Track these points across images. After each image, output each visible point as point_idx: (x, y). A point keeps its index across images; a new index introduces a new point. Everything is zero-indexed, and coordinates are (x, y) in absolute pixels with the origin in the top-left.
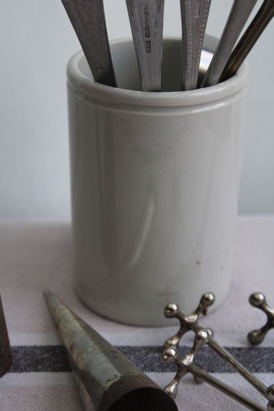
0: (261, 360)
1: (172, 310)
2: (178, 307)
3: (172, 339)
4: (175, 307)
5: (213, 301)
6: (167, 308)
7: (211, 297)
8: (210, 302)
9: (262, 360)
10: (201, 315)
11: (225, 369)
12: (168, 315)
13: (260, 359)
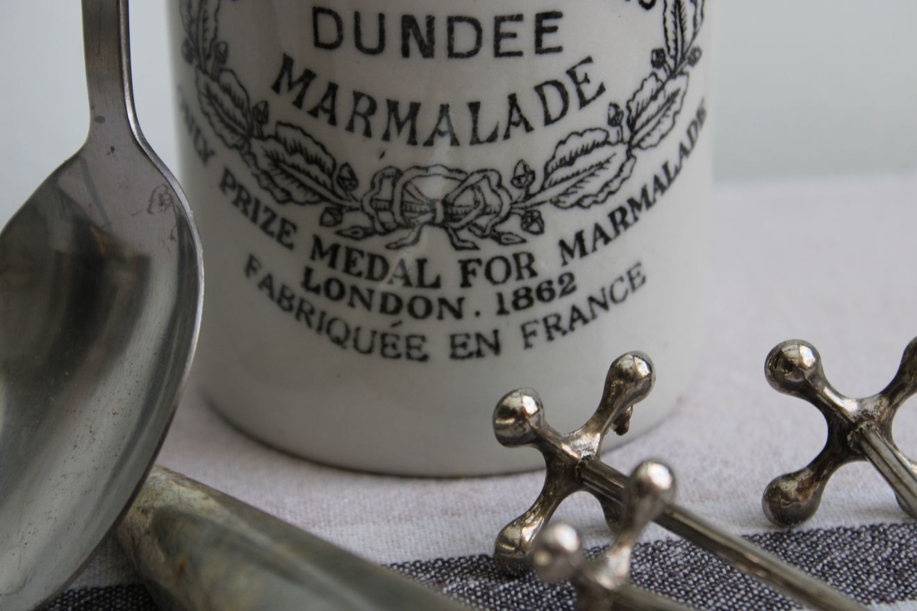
0: (826, 568)
1: (521, 415)
2: (539, 404)
3: (521, 521)
4: (530, 406)
5: (649, 380)
6: (504, 411)
7: (643, 370)
8: (640, 386)
9: (831, 566)
10: (611, 433)
11: (718, 604)
12: (507, 434)
13: (821, 565)
